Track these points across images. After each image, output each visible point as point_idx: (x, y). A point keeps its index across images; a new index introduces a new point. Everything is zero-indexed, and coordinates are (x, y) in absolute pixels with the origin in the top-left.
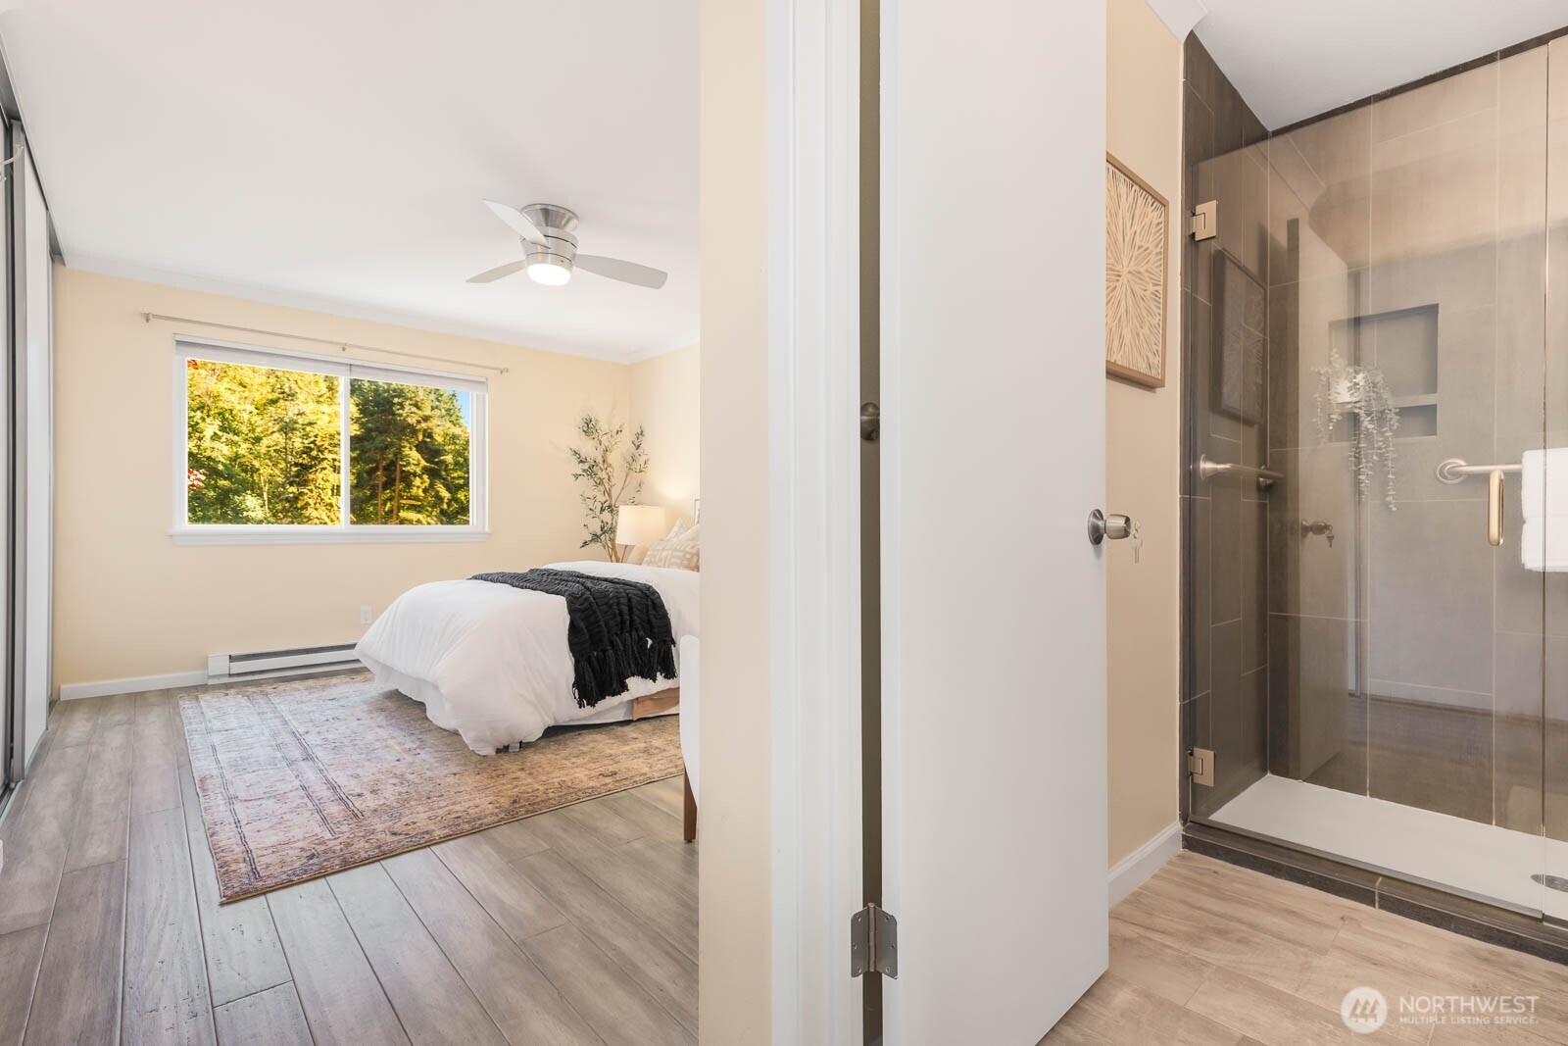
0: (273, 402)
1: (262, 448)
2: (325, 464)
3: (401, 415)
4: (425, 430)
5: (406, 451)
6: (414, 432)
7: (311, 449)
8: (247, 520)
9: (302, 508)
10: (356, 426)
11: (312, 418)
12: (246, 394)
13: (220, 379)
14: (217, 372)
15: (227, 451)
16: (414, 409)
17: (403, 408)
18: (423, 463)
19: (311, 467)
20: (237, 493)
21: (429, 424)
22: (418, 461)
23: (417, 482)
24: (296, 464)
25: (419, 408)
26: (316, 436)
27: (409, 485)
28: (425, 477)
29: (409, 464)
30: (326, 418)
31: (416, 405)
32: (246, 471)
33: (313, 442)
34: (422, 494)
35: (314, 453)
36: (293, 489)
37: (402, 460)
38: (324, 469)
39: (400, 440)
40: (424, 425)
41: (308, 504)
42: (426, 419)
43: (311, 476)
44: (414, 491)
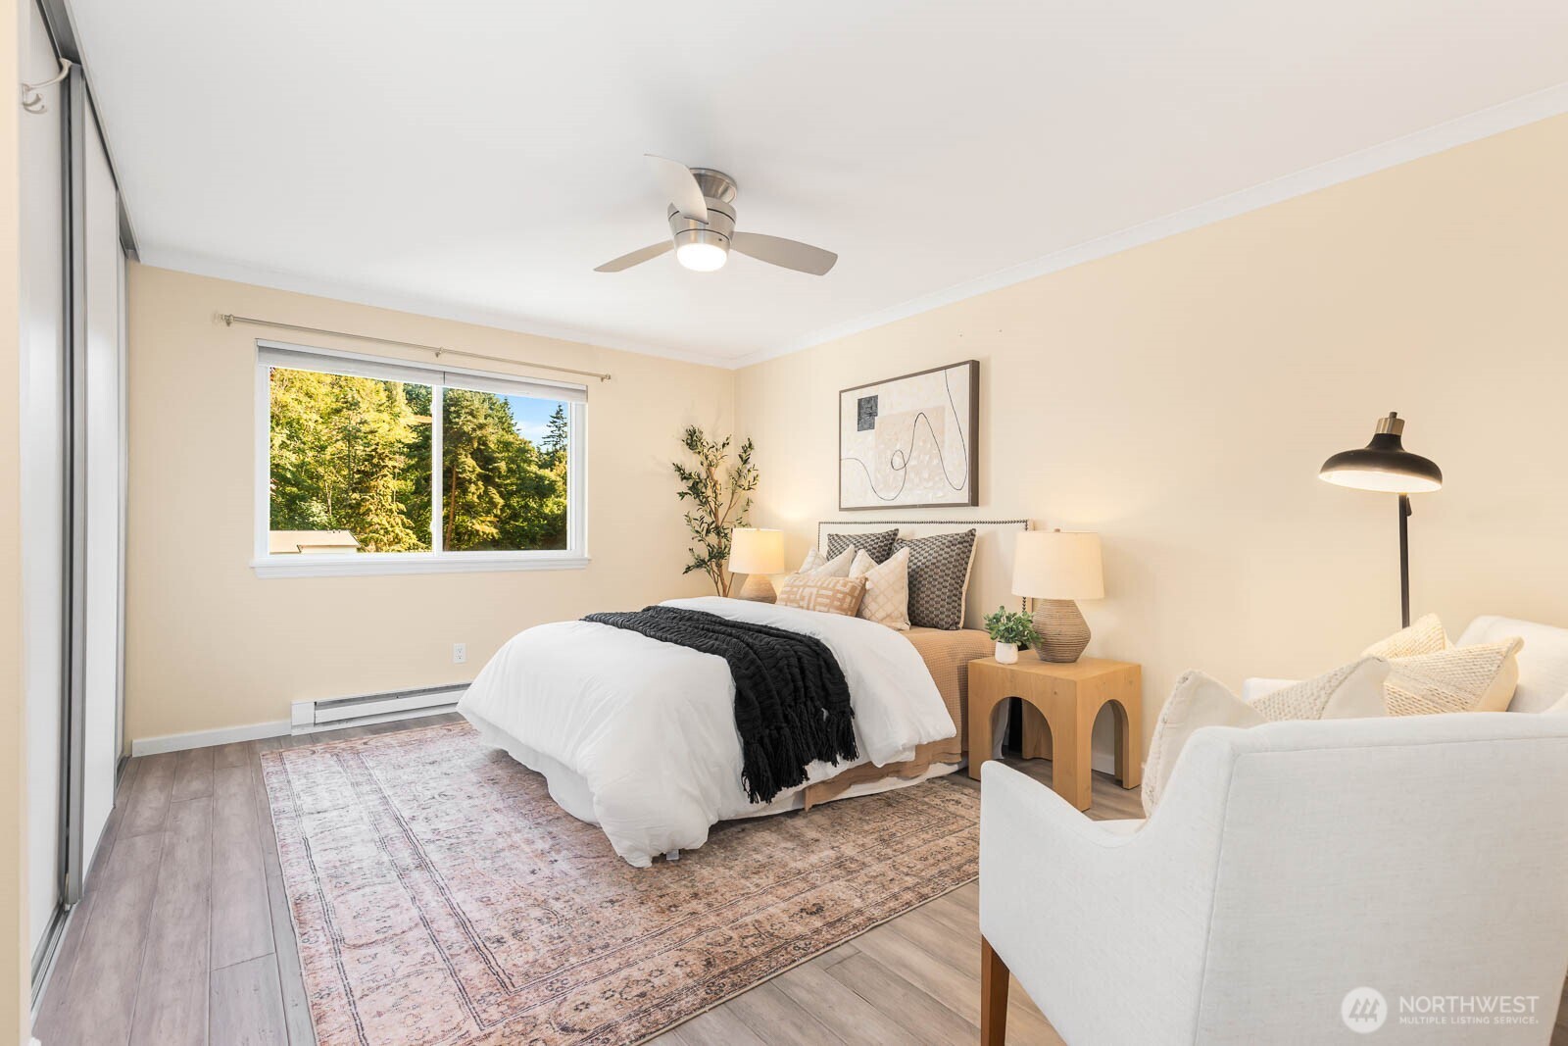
0: (338, 411)
1: (327, 455)
2: (385, 471)
3: (457, 423)
4: (480, 438)
5: (462, 458)
6: (470, 440)
7: (373, 457)
8: (312, 526)
9: (364, 514)
10: (415, 435)
11: (373, 426)
12: (313, 403)
13: (287, 389)
14: (286, 383)
15: (294, 458)
16: (470, 418)
17: (459, 417)
18: (478, 470)
19: (372, 474)
20: (303, 499)
21: (484, 432)
22: (474, 467)
23: (473, 488)
24: (359, 472)
25: (474, 417)
26: (377, 444)
27: (465, 491)
28: (480, 483)
29: (464, 471)
30: (386, 426)
31: (471, 413)
32: (312, 479)
33: (375, 450)
34: (477, 500)
35: (375, 461)
36: (356, 496)
37: (458, 467)
38: (385, 476)
39: (456, 447)
40: (479, 433)
41: (369, 510)
42: (481, 427)
43: (373, 483)
44: (469, 497)
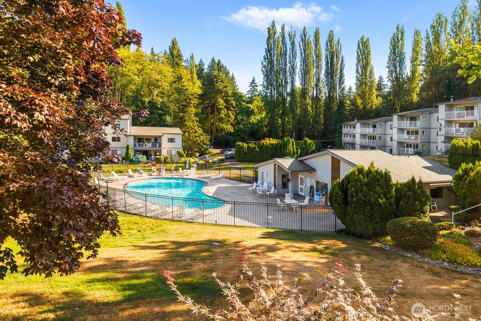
0: (174, 82)
1: (171, 99)
2: (191, 105)
3: (216, 86)
4: (225, 92)
5: (219, 100)
6: (221, 92)
7: (187, 99)
8: (167, 126)
9: (184, 121)
10: (201, 91)
11: (187, 87)
12: (166, 80)
13: (158, 74)
14: (158, 72)
15: (160, 100)
16: (221, 83)
17: (217, 83)
18: (225, 104)
19: (187, 106)
20: (164, 115)
21: (227, 89)
22: (223, 104)
23: (223, 112)
24: (182, 105)
25: (223, 83)
26: (188, 94)
27: (220, 113)
28: (225, 110)
29: (220, 105)
30: (191, 87)
31: (222, 81)
32: (166, 108)
33: (187, 97)
34: (224, 117)
35: (188, 101)
36: (181, 114)
37: (217, 103)
38: (191, 107)
39: (216, 95)
40: (225, 89)
41: (186, 120)
42: (226, 87)
43: (187, 109)
44: (221, 116)
